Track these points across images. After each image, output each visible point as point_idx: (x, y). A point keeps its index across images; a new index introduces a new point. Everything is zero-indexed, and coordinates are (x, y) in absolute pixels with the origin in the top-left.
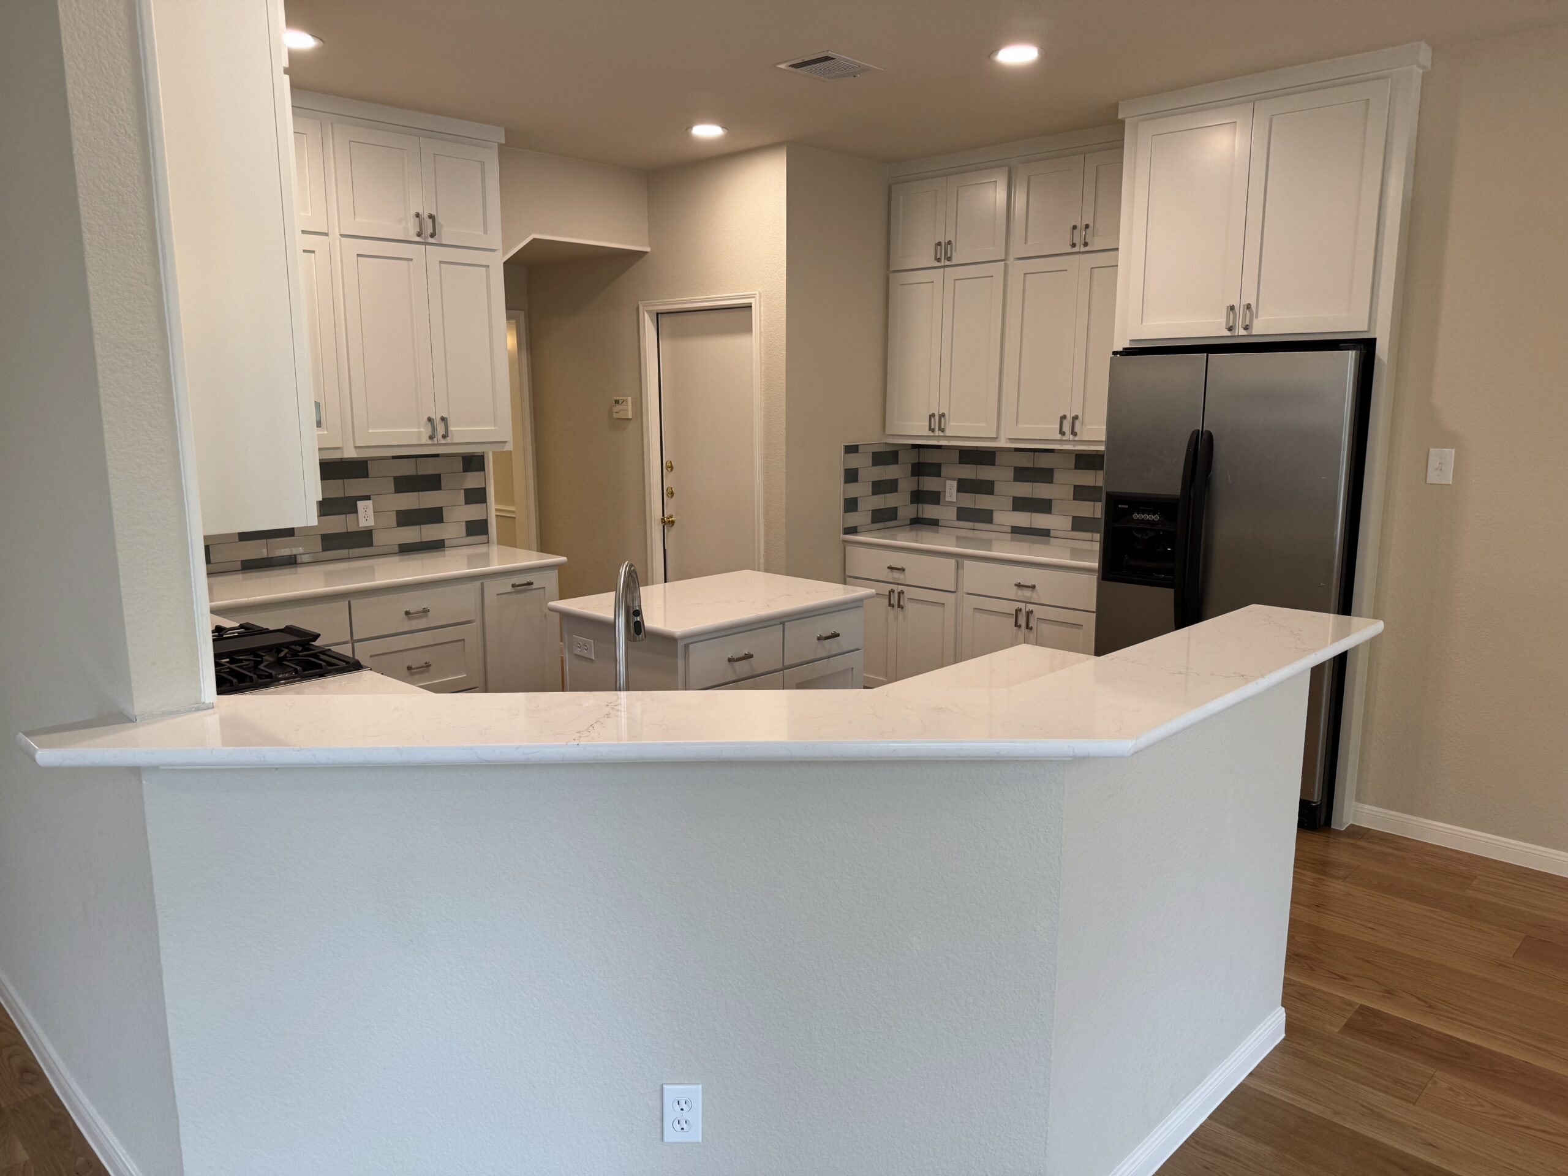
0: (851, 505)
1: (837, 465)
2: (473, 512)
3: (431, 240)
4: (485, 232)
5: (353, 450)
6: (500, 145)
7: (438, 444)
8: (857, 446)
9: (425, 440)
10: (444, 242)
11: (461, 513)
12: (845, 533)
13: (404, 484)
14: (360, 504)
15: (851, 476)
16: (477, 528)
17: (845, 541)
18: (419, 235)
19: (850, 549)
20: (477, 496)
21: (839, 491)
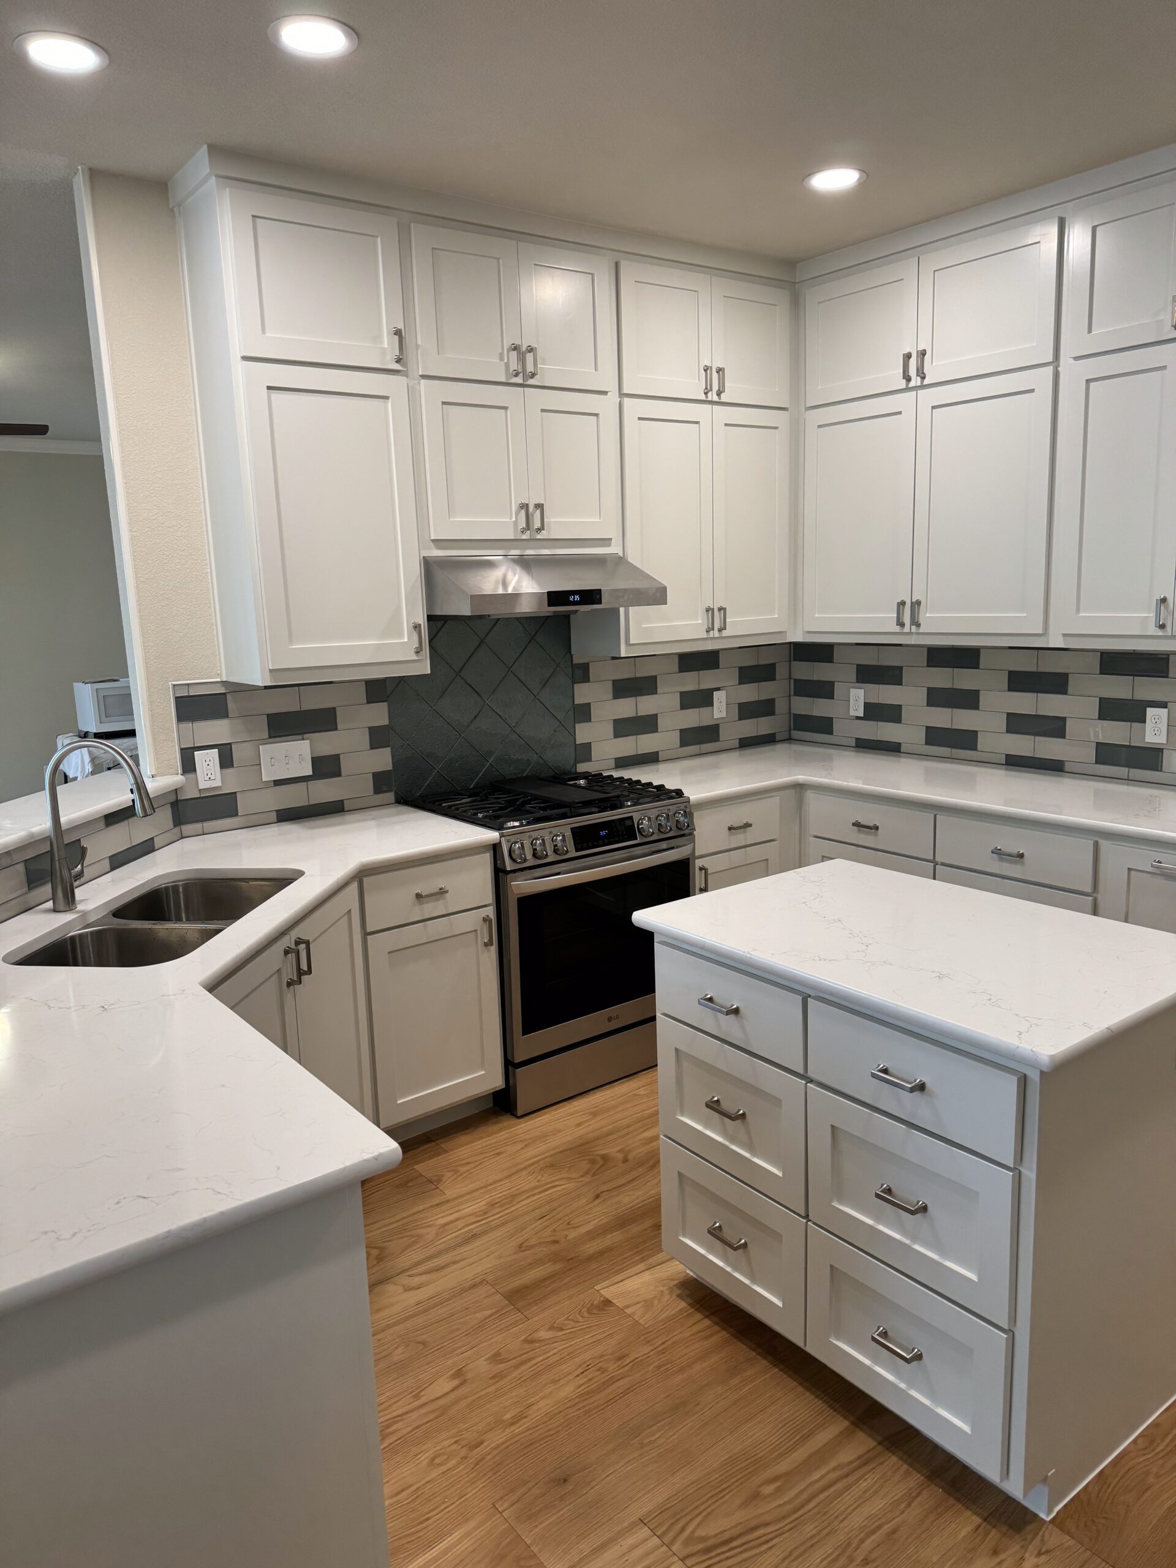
14: (1150, 712)
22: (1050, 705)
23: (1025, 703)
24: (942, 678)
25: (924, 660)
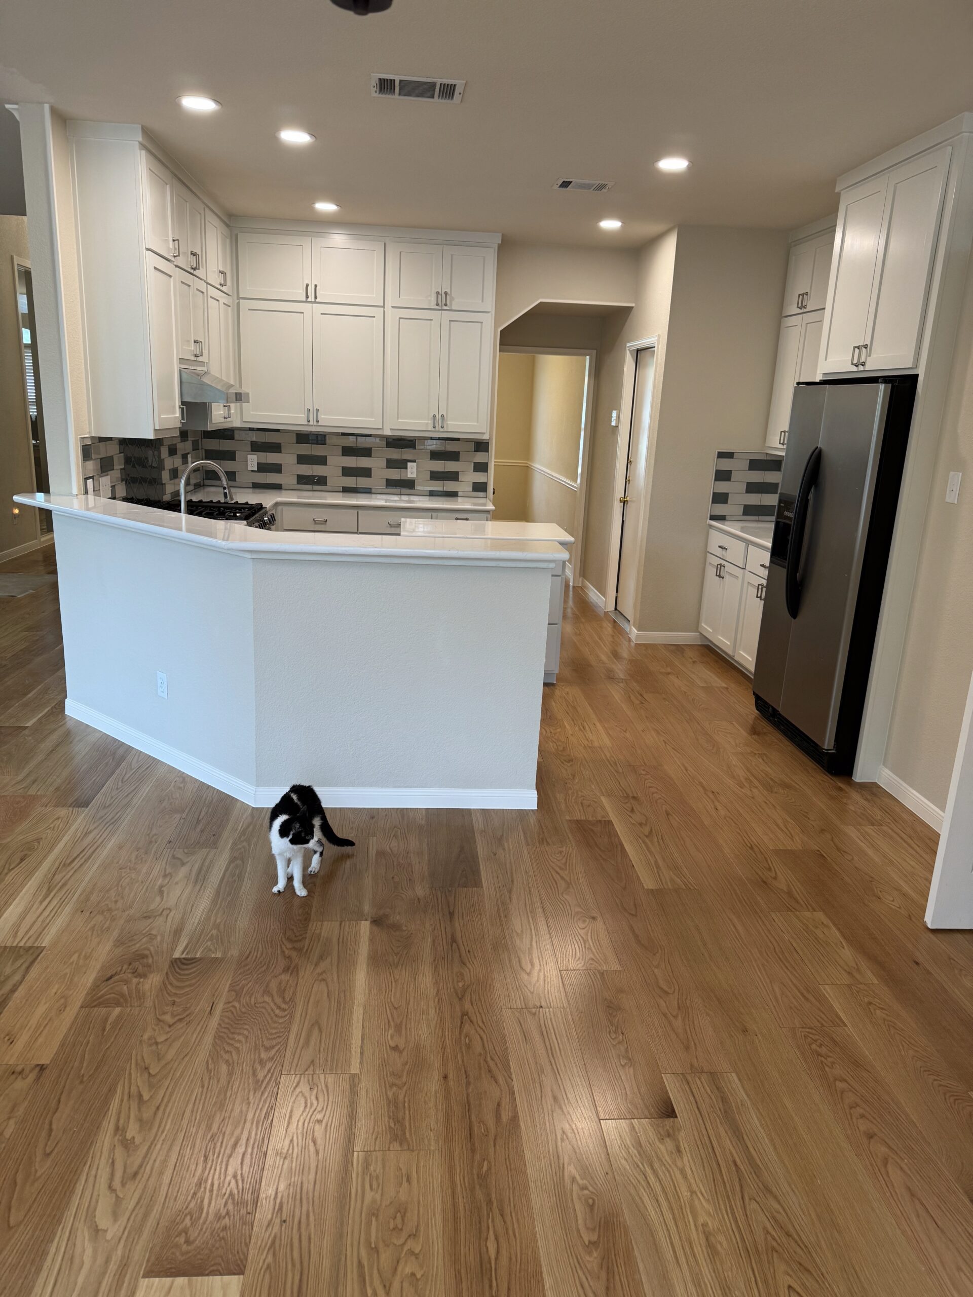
0: (720, 498)
1: (711, 465)
2: (480, 477)
3: (445, 308)
4: (482, 301)
5: (389, 431)
6: (498, 244)
7: (438, 431)
8: (733, 453)
9: (430, 428)
10: (453, 309)
11: (469, 477)
12: (711, 519)
13: (436, 455)
14: (409, 464)
15: (723, 476)
16: (480, 487)
17: (711, 526)
18: (437, 305)
19: (713, 533)
20: (482, 467)
21: (710, 486)
22: (363, 462)
23: (351, 462)
24: (305, 449)
25: (294, 440)
